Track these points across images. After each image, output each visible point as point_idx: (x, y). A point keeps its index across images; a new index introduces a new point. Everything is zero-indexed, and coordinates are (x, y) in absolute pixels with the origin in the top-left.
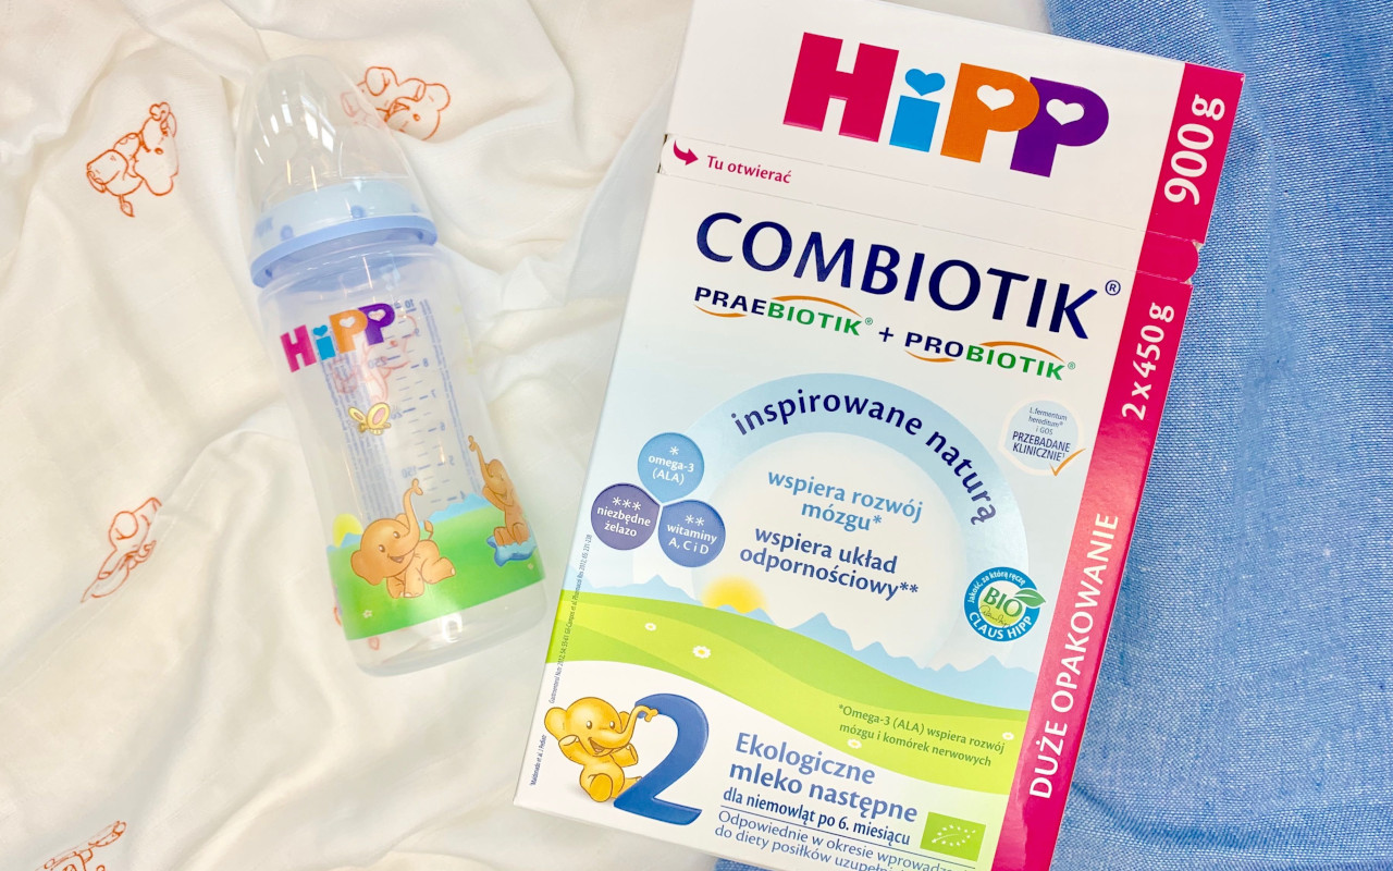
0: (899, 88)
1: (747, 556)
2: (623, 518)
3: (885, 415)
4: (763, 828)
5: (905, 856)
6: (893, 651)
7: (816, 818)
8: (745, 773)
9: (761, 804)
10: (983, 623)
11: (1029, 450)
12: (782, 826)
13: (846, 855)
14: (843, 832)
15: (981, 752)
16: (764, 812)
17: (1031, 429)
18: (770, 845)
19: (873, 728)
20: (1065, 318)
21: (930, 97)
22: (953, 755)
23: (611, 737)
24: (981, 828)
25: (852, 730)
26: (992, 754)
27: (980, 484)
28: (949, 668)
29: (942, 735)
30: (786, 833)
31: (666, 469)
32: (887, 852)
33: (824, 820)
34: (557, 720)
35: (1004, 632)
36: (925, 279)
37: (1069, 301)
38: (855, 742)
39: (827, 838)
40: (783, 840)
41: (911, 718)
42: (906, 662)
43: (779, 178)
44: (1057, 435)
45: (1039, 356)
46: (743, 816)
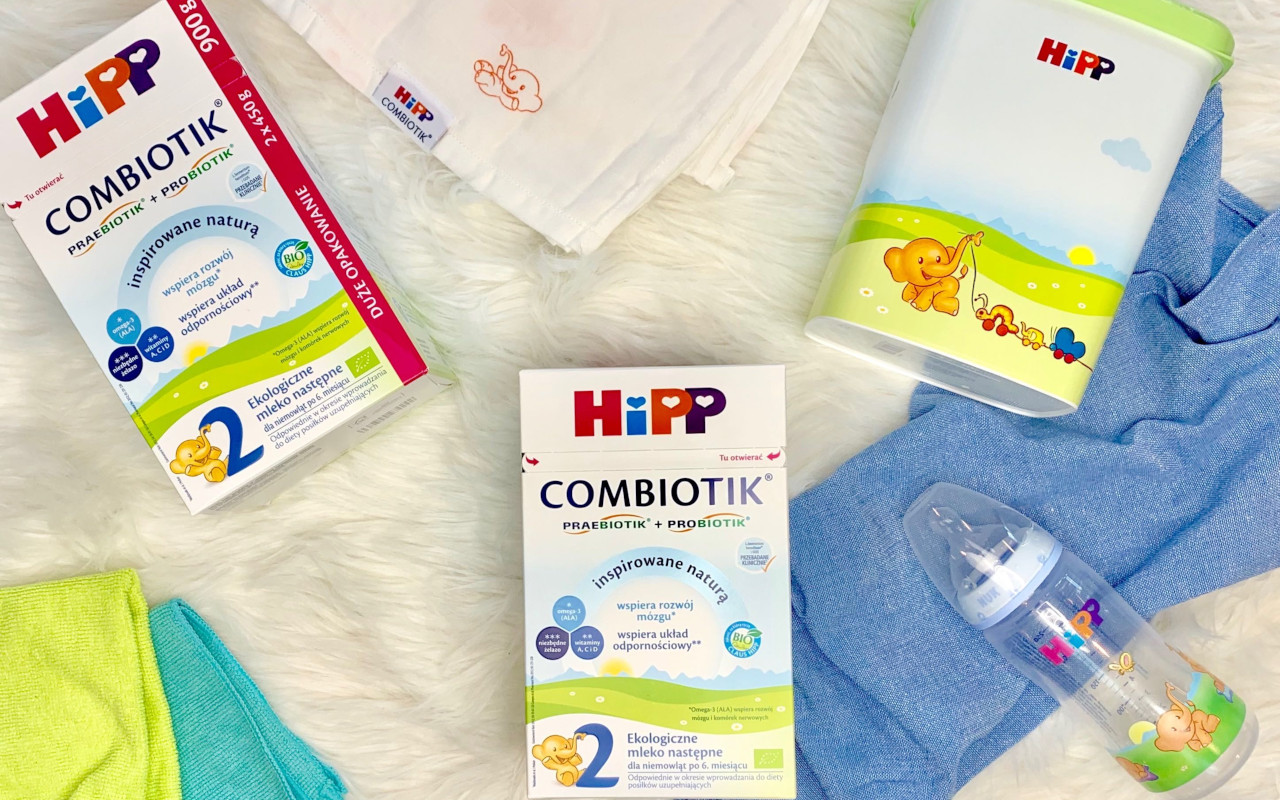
0: (71, 106)
1: (185, 332)
2: (126, 364)
3: (182, 228)
4: (291, 429)
5: (353, 387)
6: (272, 314)
7: (307, 405)
8: (264, 414)
9: (282, 420)
10: (294, 272)
11: (247, 192)
12: (298, 421)
13: (332, 409)
14: (322, 400)
15: (341, 321)
16: (286, 422)
17: (241, 183)
18: (301, 433)
19: (294, 350)
20: (212, 131)
21: (85, 98)
22: (332, 331)
23: (202, 452)
24: (369, 349)
25: (287, 359)
26: (345, 317)
27: (242, 222)
28: (298, 301)
29: (321, 328)
30: (302, 422)
31: (123, 330)
32: (345, 392)
33: (311, 402)
34: (176, 466)
35: (305, 267)
36: (148, 165)
37: (207, 124)
38: (292, 363)
39: (318, 409)
40: (304, 426)
41: (303, 333)
42: (280, 314)
43: (58, 180)
44: (252, 176)
45: (216, 154)
46: (280, 432)
